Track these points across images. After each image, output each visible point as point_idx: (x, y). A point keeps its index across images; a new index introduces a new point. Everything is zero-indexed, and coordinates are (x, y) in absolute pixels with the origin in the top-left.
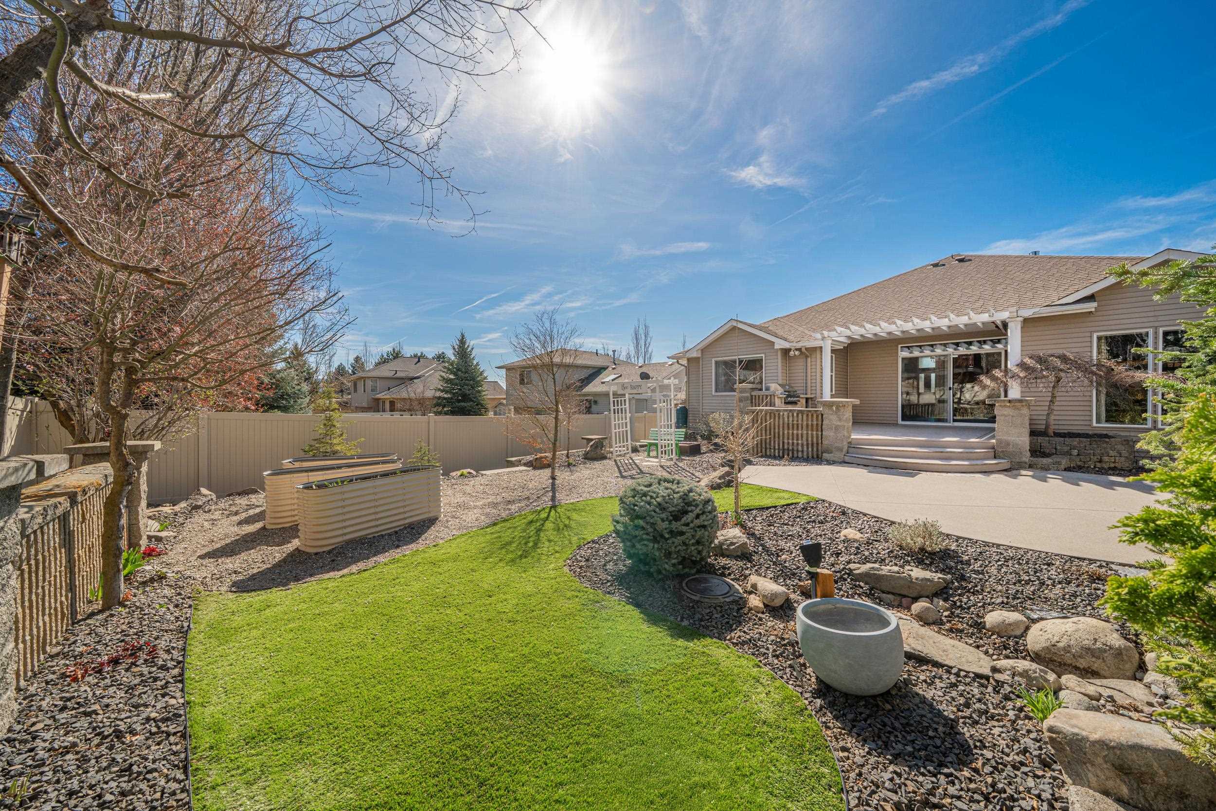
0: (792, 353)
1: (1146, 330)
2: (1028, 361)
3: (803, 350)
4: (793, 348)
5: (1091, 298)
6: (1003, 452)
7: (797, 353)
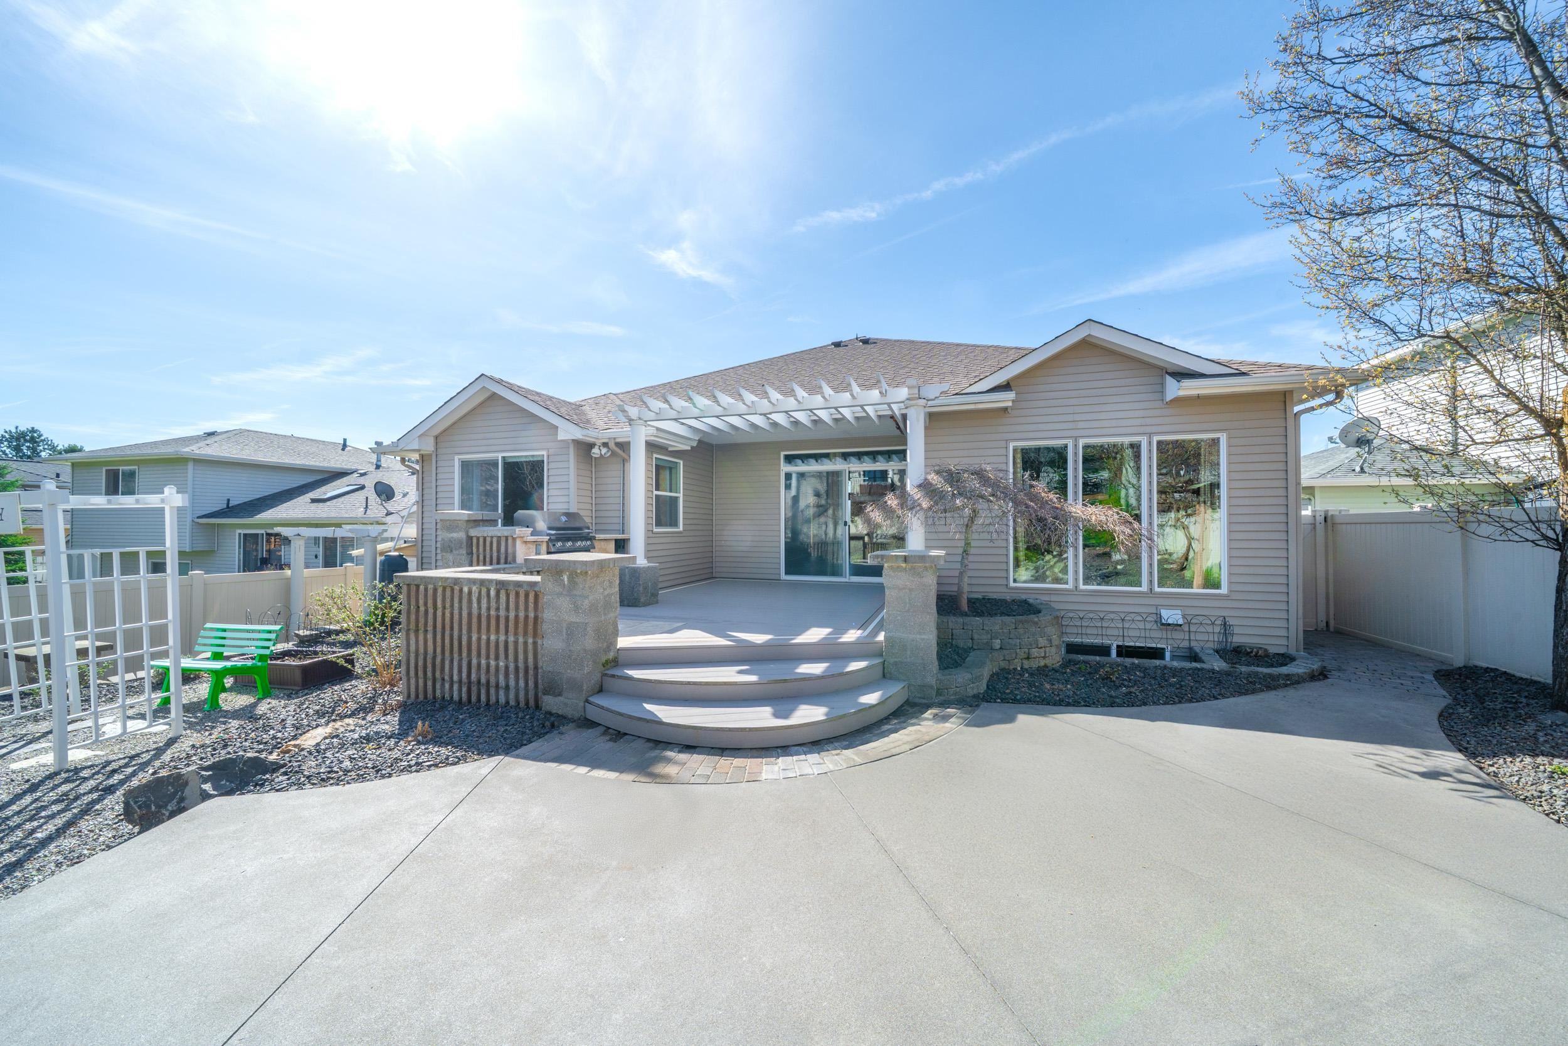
0: (595, 451)
1: (1064, 442)
2: (934, 478)
3: (612, 445)
4: (599, 442)
5: (1006, 387)
6: (896, 664)
7: (604, 450)
